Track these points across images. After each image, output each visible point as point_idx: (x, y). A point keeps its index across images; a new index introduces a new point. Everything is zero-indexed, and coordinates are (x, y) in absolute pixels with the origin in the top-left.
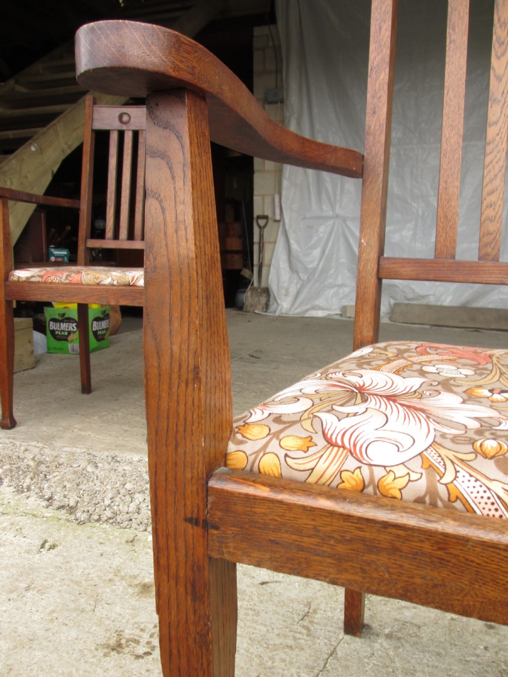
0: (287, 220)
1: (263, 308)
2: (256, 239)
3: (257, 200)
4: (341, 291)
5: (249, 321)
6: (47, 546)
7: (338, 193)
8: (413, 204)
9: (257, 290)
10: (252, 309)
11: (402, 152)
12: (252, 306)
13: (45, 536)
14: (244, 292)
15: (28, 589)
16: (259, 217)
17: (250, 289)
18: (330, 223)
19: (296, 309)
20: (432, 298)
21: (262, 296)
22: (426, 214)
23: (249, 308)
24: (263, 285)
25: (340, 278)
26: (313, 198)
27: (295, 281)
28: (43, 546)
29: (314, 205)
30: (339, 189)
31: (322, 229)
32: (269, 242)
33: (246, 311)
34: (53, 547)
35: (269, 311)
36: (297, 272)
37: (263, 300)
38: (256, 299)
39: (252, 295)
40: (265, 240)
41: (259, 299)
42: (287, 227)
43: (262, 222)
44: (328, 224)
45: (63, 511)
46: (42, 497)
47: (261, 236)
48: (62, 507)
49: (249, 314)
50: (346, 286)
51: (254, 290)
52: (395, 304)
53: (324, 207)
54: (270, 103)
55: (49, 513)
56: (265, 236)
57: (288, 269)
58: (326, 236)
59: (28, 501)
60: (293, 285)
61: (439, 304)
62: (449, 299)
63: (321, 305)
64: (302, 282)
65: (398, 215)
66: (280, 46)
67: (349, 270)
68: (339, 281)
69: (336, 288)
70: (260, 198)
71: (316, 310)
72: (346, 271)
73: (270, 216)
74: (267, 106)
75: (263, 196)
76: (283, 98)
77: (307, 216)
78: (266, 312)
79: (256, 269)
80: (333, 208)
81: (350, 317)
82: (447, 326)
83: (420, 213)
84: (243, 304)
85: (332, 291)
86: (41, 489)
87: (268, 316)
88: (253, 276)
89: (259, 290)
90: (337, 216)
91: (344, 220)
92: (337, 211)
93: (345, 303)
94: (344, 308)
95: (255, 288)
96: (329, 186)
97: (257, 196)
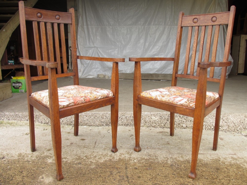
0: (79, 48)
2: (70, 54)
3: (69, 42)
4: (97, 70)
5: (70, 80)
6: (45, 130)
7: (95, 40)
8: (117, 43)
11: (114, 28)
13: (44, 128)
15: (46, 135)
16: (70, 47)
18: (93, 49)
19: (83, 76)
20: (124, 71)
22: (121, 46)
25: (96, 66)
26: (87, 41)
27: (83, 67)
28: (44, 130)
29: (88, 44)
30: (95, 38)
31: (90, 51)
34: (46, 130)
36: (83, 64)
42: (80, 50)
43: (71, 49)
45: (45, 124)
46: (39, 122)
48: (45, 123)
49: (69, 78)
50: (98, 68)
53: (91, 44)
55: (42, 125)
57: (80, 63)
58: (92, 53)
59: (36, 123)
60: (82, 68)
61: (126, 73)
62: (129, 71)
63: (91, 74)
64: (85, 67)
67: (99, 63)
68: (96, 67)
71: (90, 76)
72: (98, 64)
76: (77, 10)
77: (86, 47)
79: (70, 64)
80: (94, 45)
81: (100, 78)
82: (128, 79)
83: (120, 46)
85: (94, 70)
86: (38, 121)
88: (69, 66)
90: (95, 47)
91: (97, 48)
92: (95, 45)
93: (98, 73)
94: (98, 75)
95: (70, 69)
96: (92, 38)
97: (69, 40)
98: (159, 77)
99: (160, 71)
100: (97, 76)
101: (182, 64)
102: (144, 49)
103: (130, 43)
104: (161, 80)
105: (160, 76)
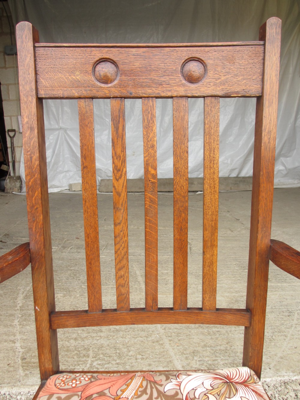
1: (18, 190)
2: (9, 145)
3: (7, 120)
4: (68, 175)
7: (60, 113)
8: (106, 119)
9: (13, 178)
10: (11, 191)
12: (11, 189)
14: (5, 180)
16: (9, 131)
17: (8, 177)
18: (57, 132)
21: (17, 182)
23: (9, 191)
24: (17, 174)
25: (66, 166)
30: (60, 111)
31: (51, 137)
32: (17, 147)
33: (7, 193)
35: (22, 192)
37: (18, 184)
38: (13, 184)
39: (10, 181)
40: (15, 146)
41: (15, 184)
43: (12, 134)
44: (55, 134)
47: (12, 143)
49: (8, 195)
50: (71, 171)
51: (11, 178)
52: (101, 180)
53: (52, 123)
54: (9, 55)
56: (15, 143)
58: (54, 142)
62: (132, 174)
63: (56, 184)
65: (98, 126)
66: (11, 16)
67: (71, 161)
68: (66, 168)
69: (65, 173)
70: (9, 118)
71: (53, 188)
72: (70, 162)
73: (17, 129)
74: (6, 57)
75: (11, 117)
78: (20, 192)
79: (11, 165)
80: (58, 123)
81: (75, 191)
82: (132, 192)
84: (5, 188)
85: (62, 175)
87: (22, 195)
88: (9, 168)
89: (15, 178)
90: (61, 128)
91: (65, 130)
92: (61, 125)
93: (72, 182)
94: (70, 186)
95: (12, 176)
96: (54, 110)
97: (6, 116)
98: (193, 185)
99: (195, 172)
100: (68, 188)
101: (239, 157)
102: (161, 129)
103: (132, 119)
104: (198, 191)
105: (196, 183)
